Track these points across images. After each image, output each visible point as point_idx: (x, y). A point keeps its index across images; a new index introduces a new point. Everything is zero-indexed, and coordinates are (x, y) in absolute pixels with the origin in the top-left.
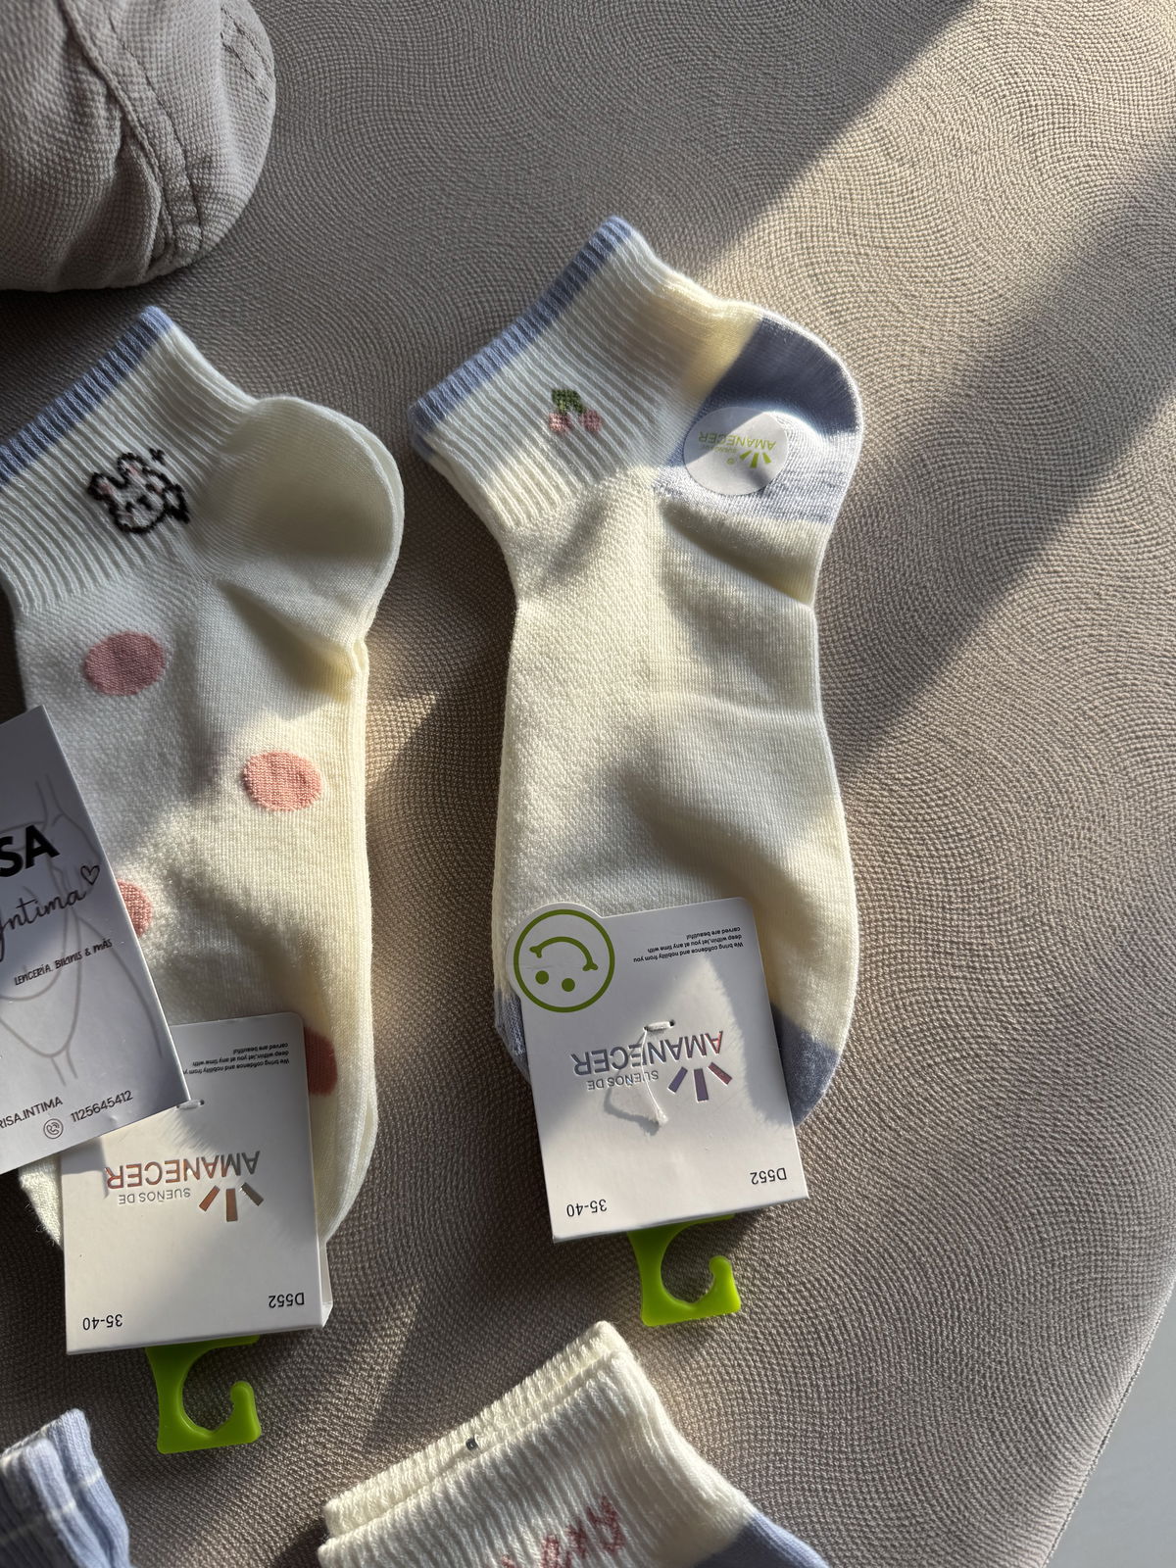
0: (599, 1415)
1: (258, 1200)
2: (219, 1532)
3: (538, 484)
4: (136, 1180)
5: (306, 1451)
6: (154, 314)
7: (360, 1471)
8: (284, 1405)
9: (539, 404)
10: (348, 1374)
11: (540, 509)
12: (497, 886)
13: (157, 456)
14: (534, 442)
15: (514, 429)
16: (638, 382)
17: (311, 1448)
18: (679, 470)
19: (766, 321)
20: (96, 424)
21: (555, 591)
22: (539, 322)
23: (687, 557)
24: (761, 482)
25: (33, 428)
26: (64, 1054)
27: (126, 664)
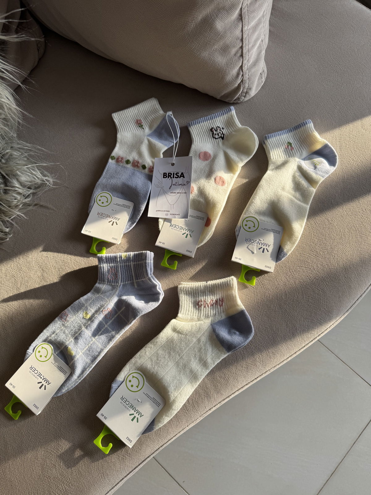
1: (191, 237)
3: (279, 154)
4: (175, 227)
6: (232, 108)
9: (285, 143)
10: (191, 268)
11: (278, 158)
12: (245, 209)
13: (223, 129)
14: (281, 148)
15: (279, 145)
16: (302, 146)
17: (181, 275)
18: (303, 161)
19: (327, 144)
20: (216, 120)
21: (274, 171)
22: (291, 131)
23: (298, 174)
24: (315, 168)
25: (207, 117)
26: (173, 205)
27: (205, 156)
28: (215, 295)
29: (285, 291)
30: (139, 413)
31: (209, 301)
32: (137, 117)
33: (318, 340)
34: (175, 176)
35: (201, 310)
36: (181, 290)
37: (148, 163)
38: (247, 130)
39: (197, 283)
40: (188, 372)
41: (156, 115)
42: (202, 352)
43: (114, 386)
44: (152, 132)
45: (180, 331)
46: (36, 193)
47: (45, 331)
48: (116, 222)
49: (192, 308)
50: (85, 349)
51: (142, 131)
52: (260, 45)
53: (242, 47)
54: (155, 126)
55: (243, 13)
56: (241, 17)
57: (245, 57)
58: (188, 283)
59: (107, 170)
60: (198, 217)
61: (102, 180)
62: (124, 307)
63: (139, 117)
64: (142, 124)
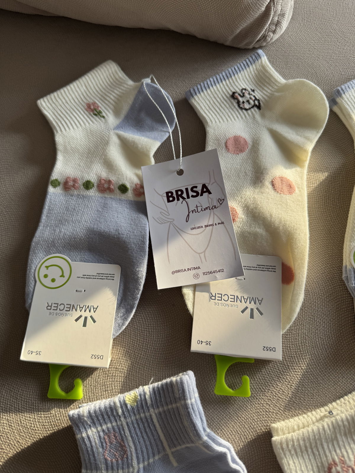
1: (261, 314)
2: (229, 428)
4: (220, 299)
5: (263, 406)
6: (260, 51)
7: (281, 417)
8: (257, 388)
10: (281, 382)
13: (253, 91)
17: (265, 405)
20: (237, 78)
25: (221, 75)
26: (203, 253)
27: (237, 145)
32: (86, 99)
34: (191, 193)
37: (130, 179)
41: (122, 89)
44: (121, 120)
48: (91, 317)
51: (102, 122)
54: (126, 108)
59: (49, 210)
61: (43, 232)
63: (91, 99)
64: (100, 109)
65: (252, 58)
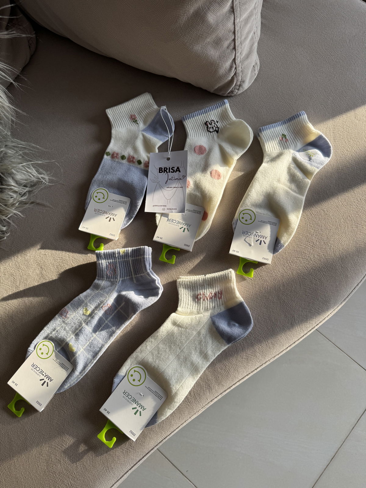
0: (226, 277)
1: (188, 231)
3: (274, 147)
4: (172, 221)
6: (226, 101)
9: (279, 135)
11: (273, 150)
12: (242, 202)
13: (217, 122)
14: (276, 140)
15: (274, 137)
16: (297, 137)
18: (298, 153)
19: (321, 135)
20: (210, 114)
21: (270, 163)
22: (285, 123)
23: (293, 166)
24: (310, 159)
25: (201, 111)
26: (169, 200)
27: (200, 150)
28: (213, 288)
29: (283, 282)
30: (142, 407)
31: (208, 294)
32: (131, 112)
33: (316, 329)
34: (171, 170)
35: (200, 304)
36: (180, 284)
37: (144, 158)
38: (241, 122)
39: (195, 276)
40: (189, 365)
41: (150, 110)
42: (202, 345)
43: (116, 380)
44: (146, 127)
45: (180, 324)
46: (32, 191)
47: (45, 328)
48: (113, 218)
49: (191, 301)
50: (86, 345)
51: (137, 126)
52: (252, 37)
53: (234, 40)
54: (150, 121)
55: (234, 5)
56: (232, 10)
57: (238, 49)
58: (187, 277)
59: (103, 166)
60: (194, 211)
61: (98, 176)
62: (124, 303)
63: (133, 112)
64: (137, 119)
65: (220, 104)
